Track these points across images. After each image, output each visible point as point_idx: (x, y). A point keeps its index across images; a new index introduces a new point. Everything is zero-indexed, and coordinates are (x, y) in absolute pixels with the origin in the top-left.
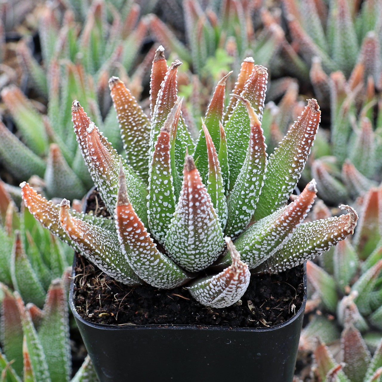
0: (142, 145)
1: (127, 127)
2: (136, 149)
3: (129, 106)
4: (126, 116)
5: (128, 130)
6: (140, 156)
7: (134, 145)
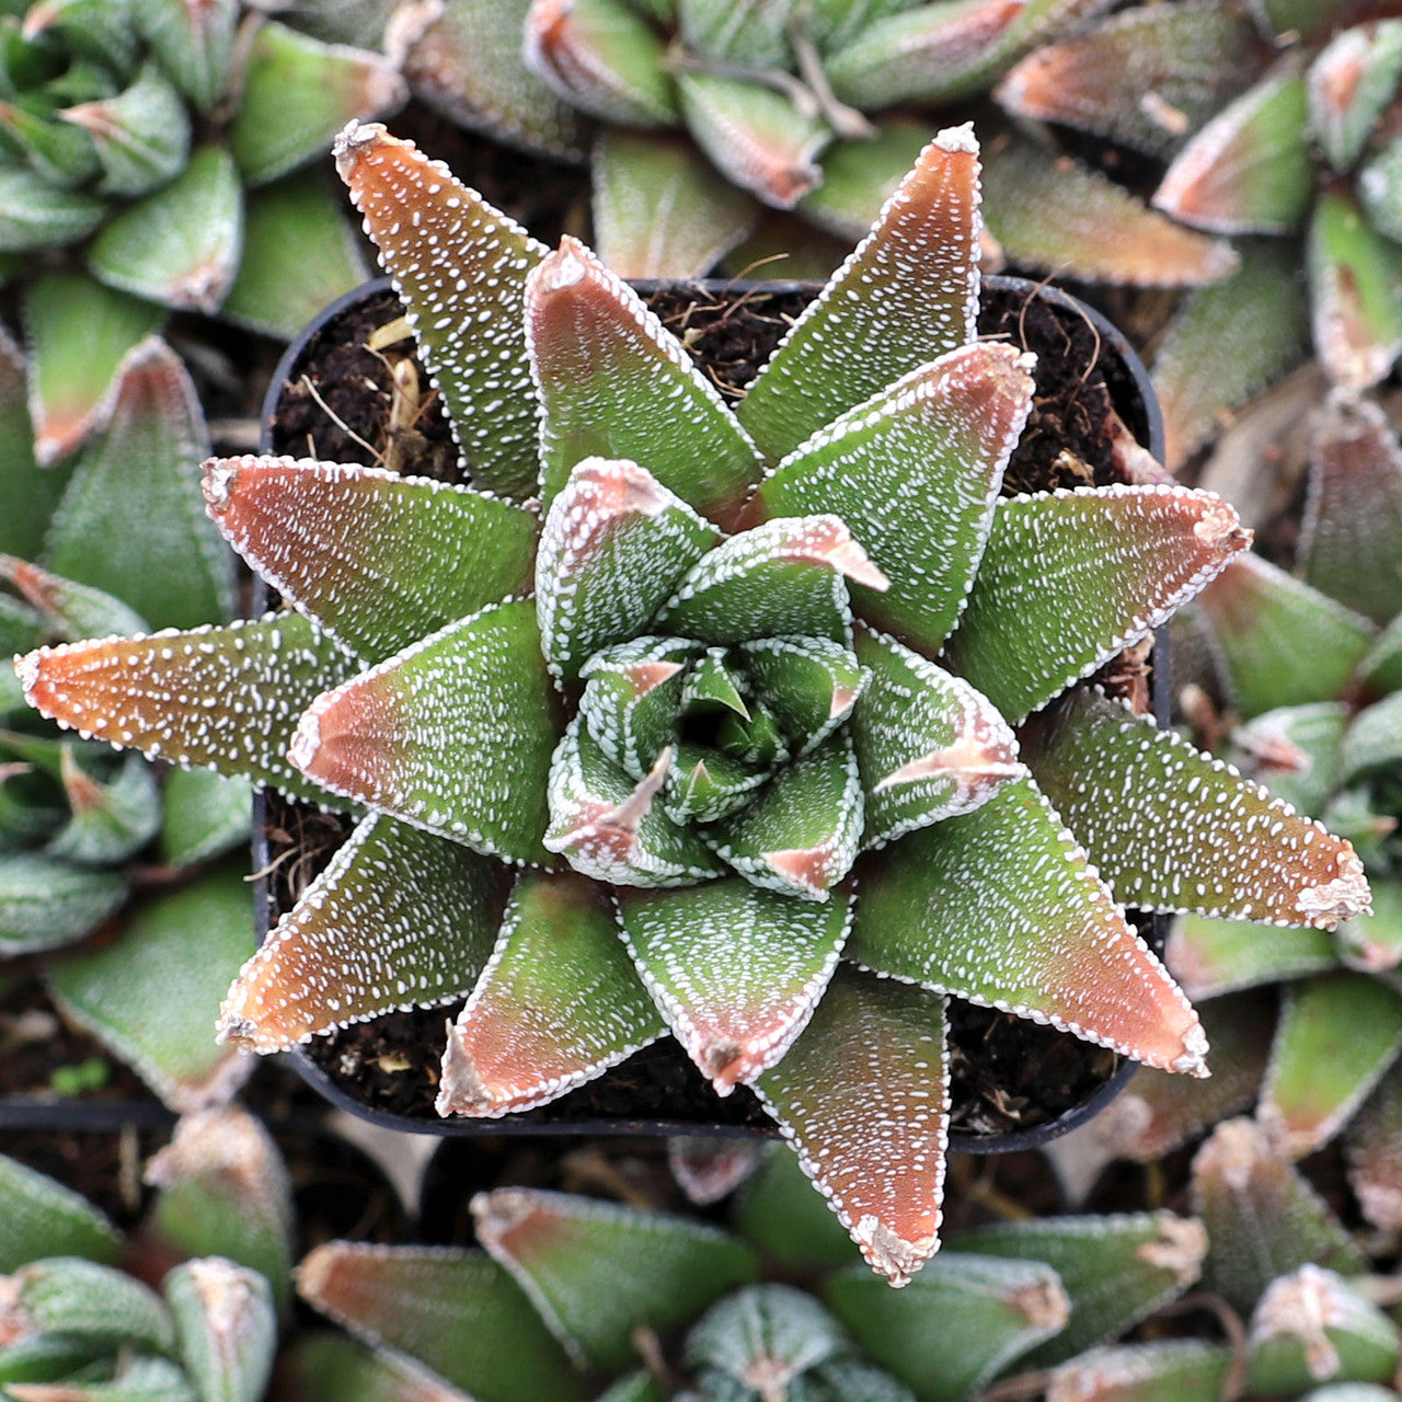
0: (496, 341)
1: (424, 288)
2: (471, 357)
3: (427, 213)
4: (417, 250)
5: (432, 297)
6: (487, 377)
7: (458, 345)
